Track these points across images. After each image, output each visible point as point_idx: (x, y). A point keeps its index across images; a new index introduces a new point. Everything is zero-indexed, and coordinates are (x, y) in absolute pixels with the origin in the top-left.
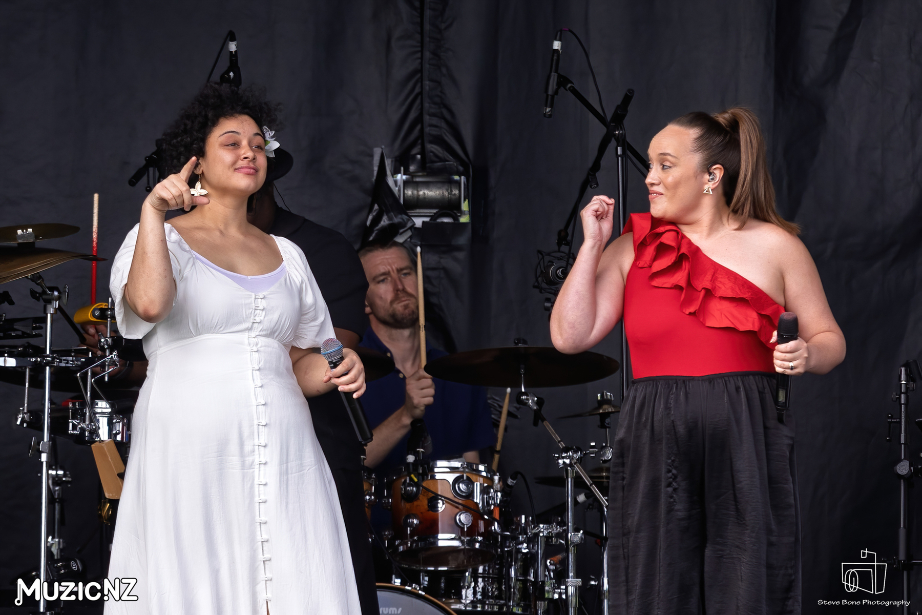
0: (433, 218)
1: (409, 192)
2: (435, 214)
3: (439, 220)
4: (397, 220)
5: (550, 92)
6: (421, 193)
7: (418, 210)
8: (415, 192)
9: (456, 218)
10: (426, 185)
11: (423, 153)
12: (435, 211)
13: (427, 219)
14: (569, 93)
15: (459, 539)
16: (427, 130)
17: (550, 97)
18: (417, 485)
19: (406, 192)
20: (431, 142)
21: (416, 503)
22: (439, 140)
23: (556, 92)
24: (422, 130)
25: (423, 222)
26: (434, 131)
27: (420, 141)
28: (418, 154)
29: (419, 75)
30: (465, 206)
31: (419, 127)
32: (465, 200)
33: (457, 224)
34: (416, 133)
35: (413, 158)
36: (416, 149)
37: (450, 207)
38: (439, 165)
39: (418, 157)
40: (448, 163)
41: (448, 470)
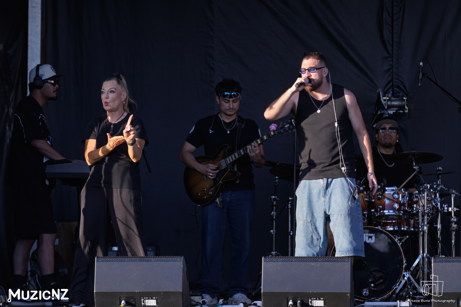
0: (397, 111)
1: (389, 103)
2: (397, 110)
3: (398, 112)
4: (383, 112)
6: (393, 103)
7: (392, 109)
8: (391, 103)
9: (404, 111)
10: (394, 101)
11: (393, 91)
12: (397, 109)
13: (395, 111)
14: (426, 78)
17: (420, 80)
20: (395, 87)
22: (398, 87)
23: (422, 79)
24: (393, 84)
25: (393, 113)
26: (397, 84)
27: (392, 87)
28: (391, 91)
29: (391, 66)
30: (406, 107)
33: (404, 113)
34: (391, 84)
35: (389, 92)
36: (391, 90)
37: (402, 107)
38: (398, 94)
39: (391, 92)
40: (401, 94)
41: (391, 190)
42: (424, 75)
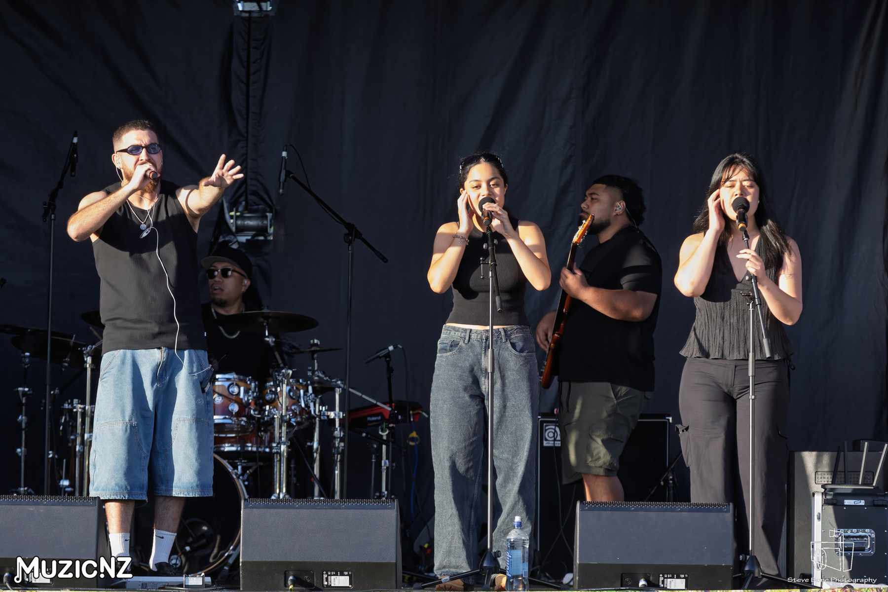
0: (253, 236)
1: (239, 222)
2: (254, 234)
3: (256, 238)
5: (282, 180)
6: (246, 223)
7: (244, 233)
8: (243, 222)
9: (265, 237)
10: (249, 218)
11: (246, 200)
12: (254, 233)
13: (249, 238)
16: (249, 187)
17: (281, 184)
19: (236, 222)
20: (251, 194)
22: (255, 193)
23: (285, 180)
24: (246, 188)
25: (247, 239)
26: (254, 188)
27: (245, 194)
28: (244, 201)
29: (245, 157)
30: (271, 230)
31: (244, 186)
32: (271, 227)
33: (266, 241)
34: (242, 189)
35: (241, 203)
36: (242, 198)
37: (262, 231)
38: (256, 207)
39: (244, 203)
40: (260, 206)
41: (225, 380)
42: (288, 173)
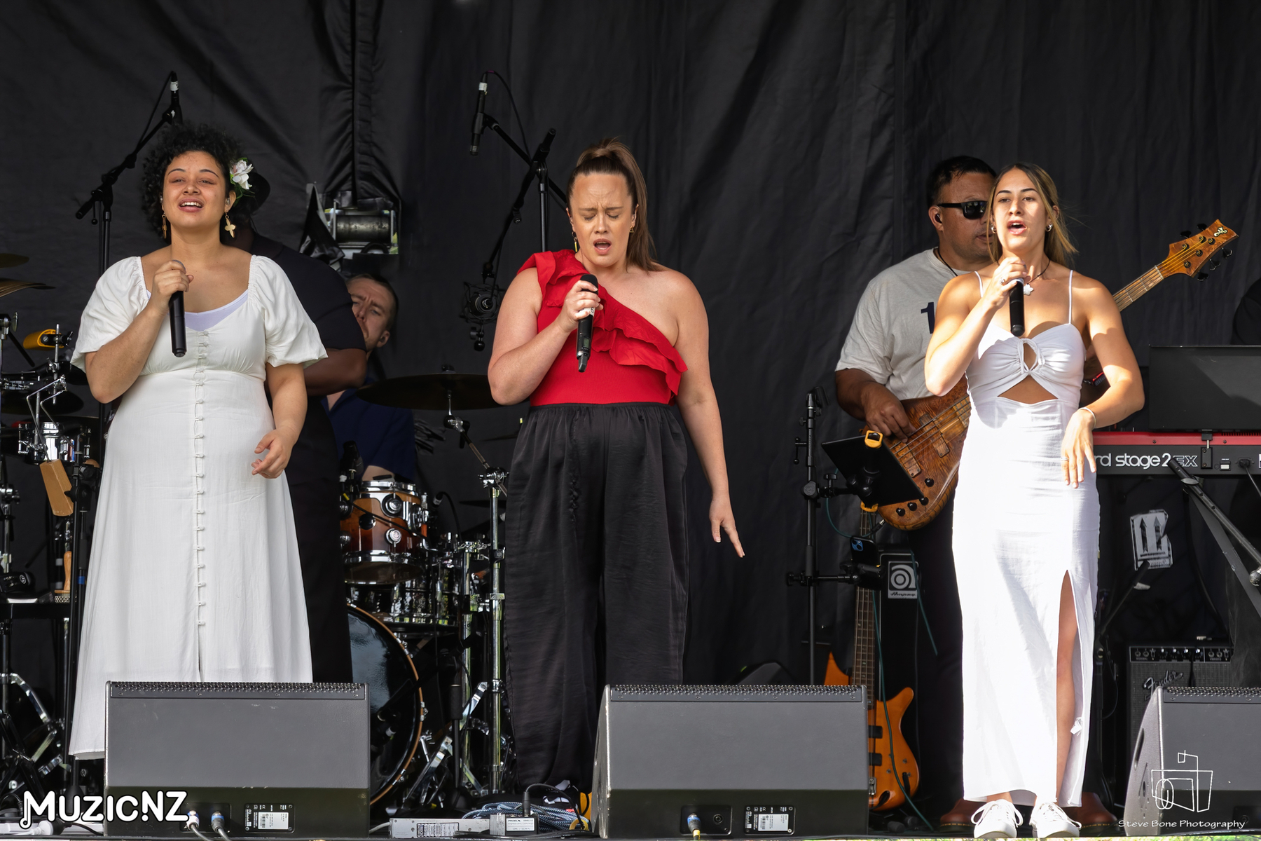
0: (364, 250)
1: (341, 226)
2: (366, 246)
3: (369, 252)
4: (327, 252)
5: (477, 131)
6: (353, 226)
7: (350, 243)
8: (347, 226)
9: (386, 251)
10: (358, 219)
11: (354, 190)
12: (366, 243)
13: (358, 251)
14: (495, 132)
15: (388, 554)
16: (358, 167)
17: (476, 136)
18: (348, 503)
19: (338, 225)
20: (361, 179)
21: (347, 521)
22: (369, 177)
23: (482, 131)
24: (353, 167)
25: (354, 254)
26: (365, 169)
27: (350, 178)
28: (349, 190)
29: (350, 115)
30: (394, 238)
31: (349, 165)
32: (394, 234)
33: (386, 257)
34: (347, 169)
35: (343, 194)
36: (348, 185)
37: (381, 240)
38: (371, 200)
39: (349, 193)
40: (378, 200)
41: (378, 489)
